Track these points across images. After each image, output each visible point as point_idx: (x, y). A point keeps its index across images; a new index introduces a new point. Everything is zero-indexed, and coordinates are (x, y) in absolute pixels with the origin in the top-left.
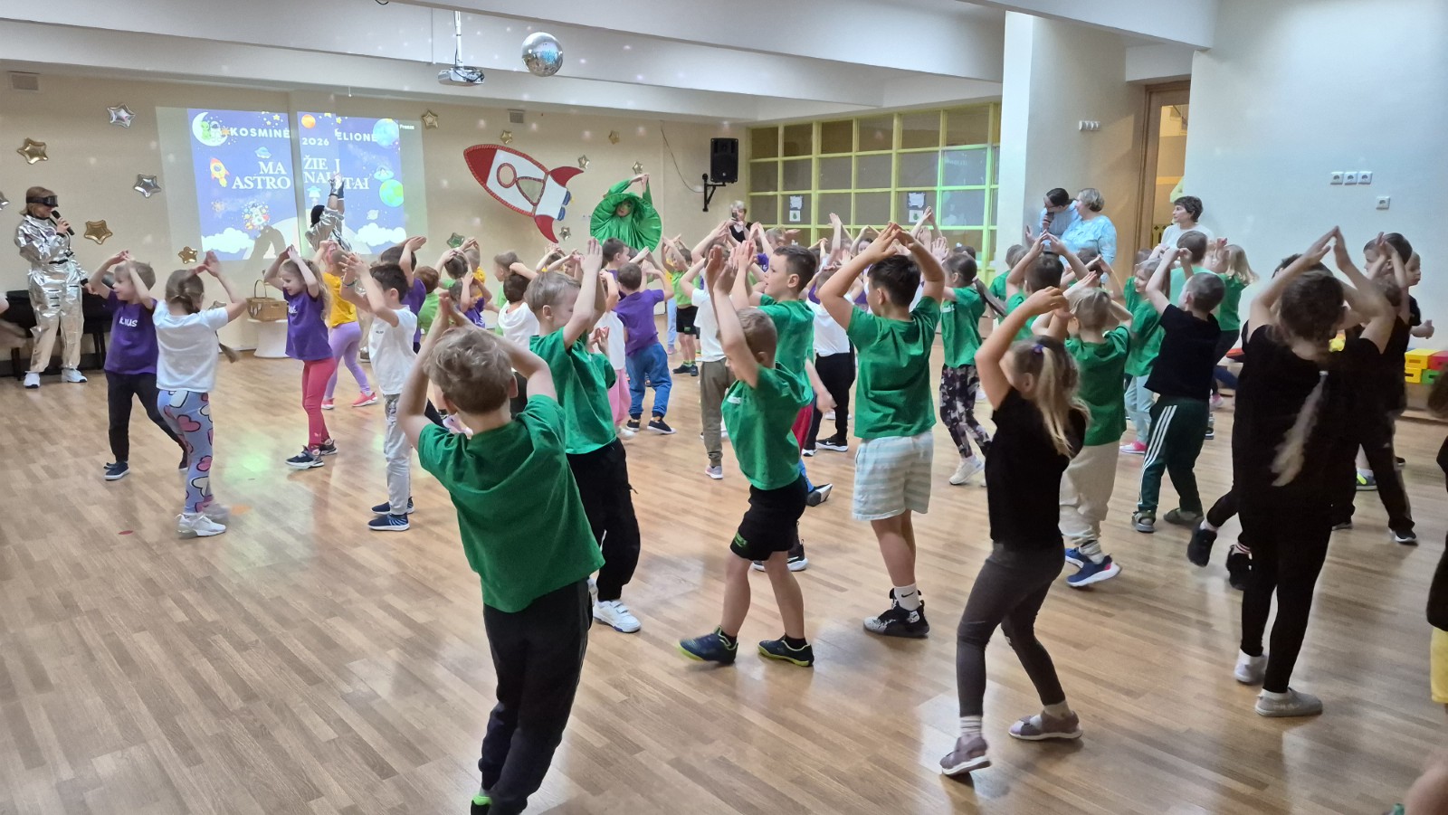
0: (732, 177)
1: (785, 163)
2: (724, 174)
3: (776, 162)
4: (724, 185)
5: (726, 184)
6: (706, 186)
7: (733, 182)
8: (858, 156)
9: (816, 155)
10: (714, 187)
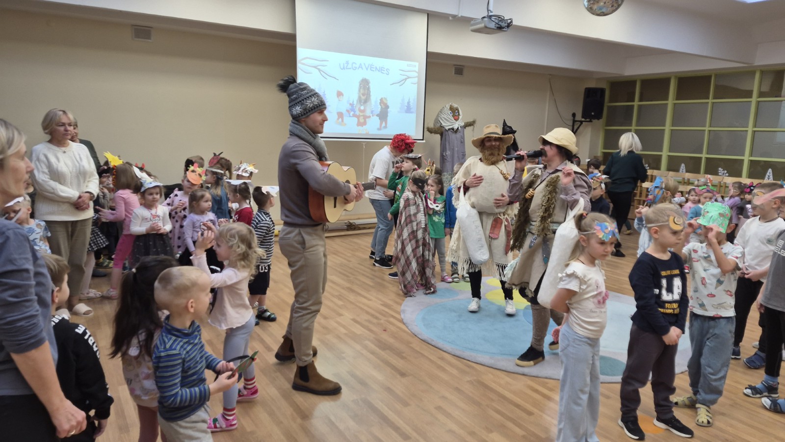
0: (598, 116)
1: (640, 107)
2: (593, 114)
3: (633, 106)
4: (591, 121)
5: (592, 120)
6: (574, 121)
7: (598, 119)
8: (713, 103)
9: (671, 101)
10: (581, 122)
